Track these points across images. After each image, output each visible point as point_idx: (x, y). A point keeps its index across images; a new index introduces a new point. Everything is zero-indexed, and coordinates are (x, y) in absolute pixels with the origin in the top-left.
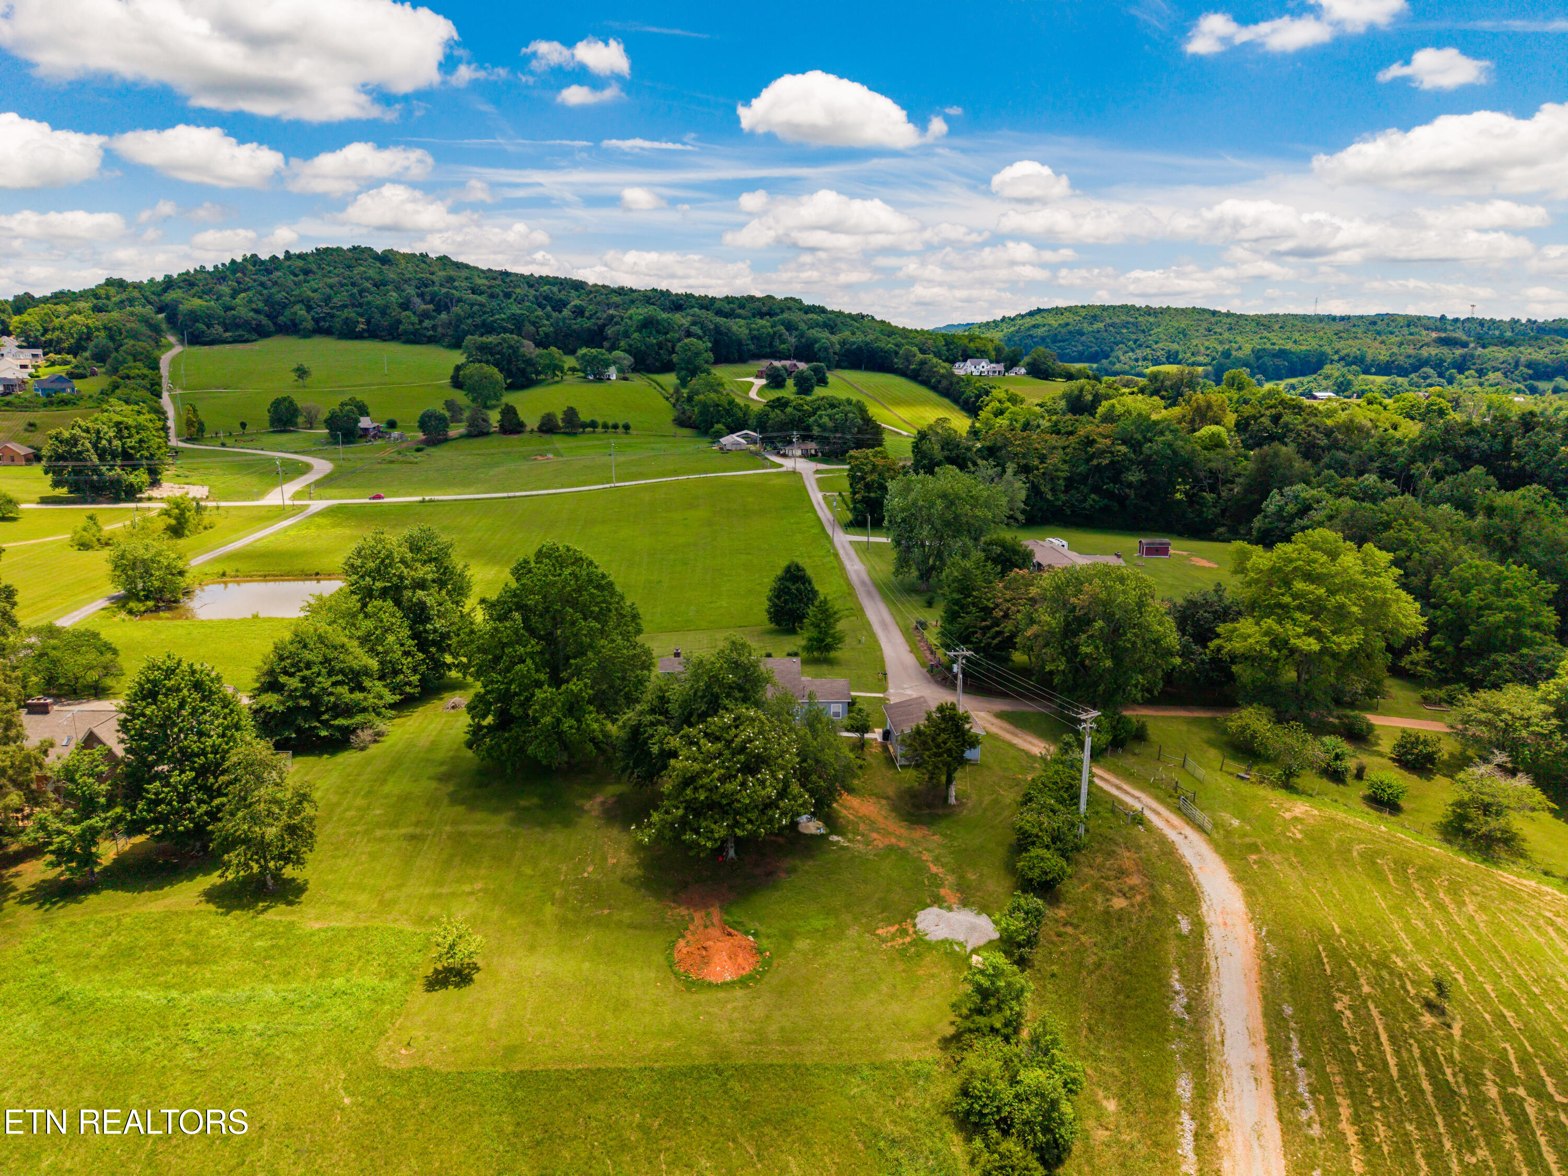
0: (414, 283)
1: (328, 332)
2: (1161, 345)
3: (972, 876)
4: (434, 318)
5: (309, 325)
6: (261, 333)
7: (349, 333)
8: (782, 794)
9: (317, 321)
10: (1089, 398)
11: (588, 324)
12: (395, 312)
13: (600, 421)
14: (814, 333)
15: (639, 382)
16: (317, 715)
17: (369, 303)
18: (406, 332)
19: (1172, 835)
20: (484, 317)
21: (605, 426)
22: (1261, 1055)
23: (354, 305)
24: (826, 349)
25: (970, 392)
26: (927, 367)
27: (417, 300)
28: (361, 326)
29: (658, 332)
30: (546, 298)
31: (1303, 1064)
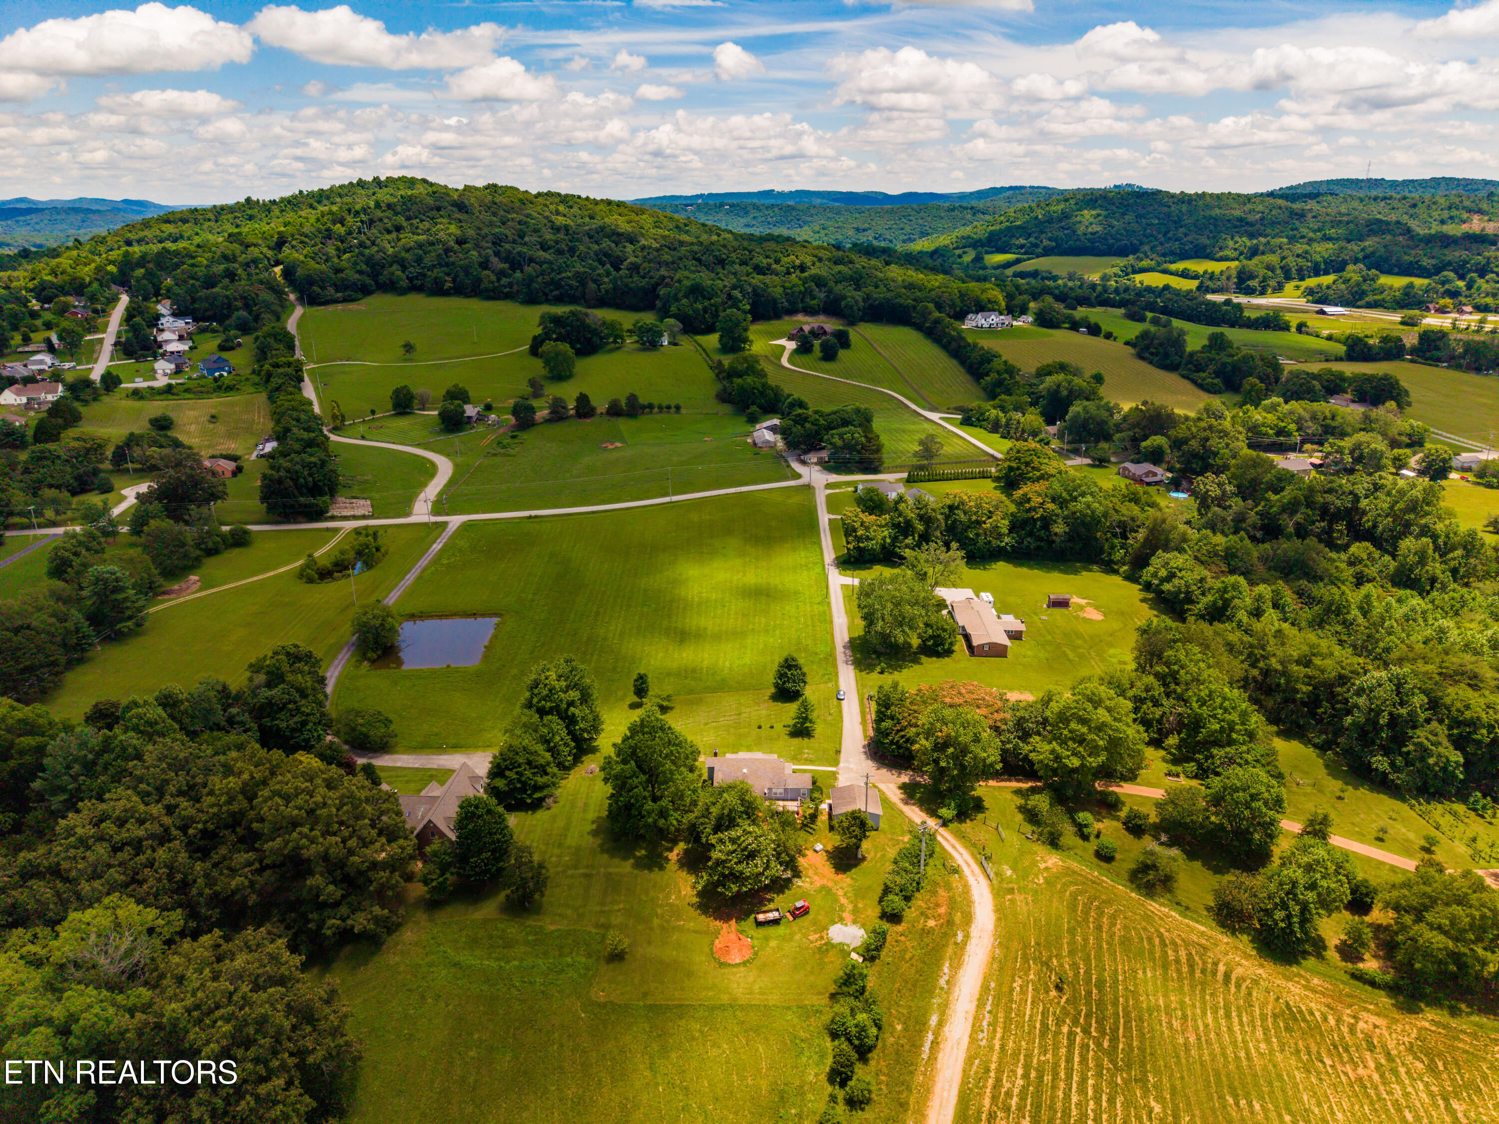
0: (490, 238)
1: (419, 289)
2: (1189, 238)
3: (860, 905)
4: (510, 276)
5: (405, 283)
6: (366, 291)
7: (438, 290)
8: (767, 867)
9: (410, 279)
10: (1065, 393)
11: (643, 283)
12: (476, 271)
13: (656, 403)
14: (839, 288)
15: (687, 344)
16: (525, 792)
17: (453, 263)
18: (486, 290)
19: (971, 881)
20: (553, 275)
21: (660, 407)
22: (972, 1007)
23: (441, 266)
24: (851, 308)
25: (975, 356)
26: (940, 327)
27: (494, 260)
28: (448, 285)
29: (704, 297)
30: (606, 255)
31: (990, 1012)
